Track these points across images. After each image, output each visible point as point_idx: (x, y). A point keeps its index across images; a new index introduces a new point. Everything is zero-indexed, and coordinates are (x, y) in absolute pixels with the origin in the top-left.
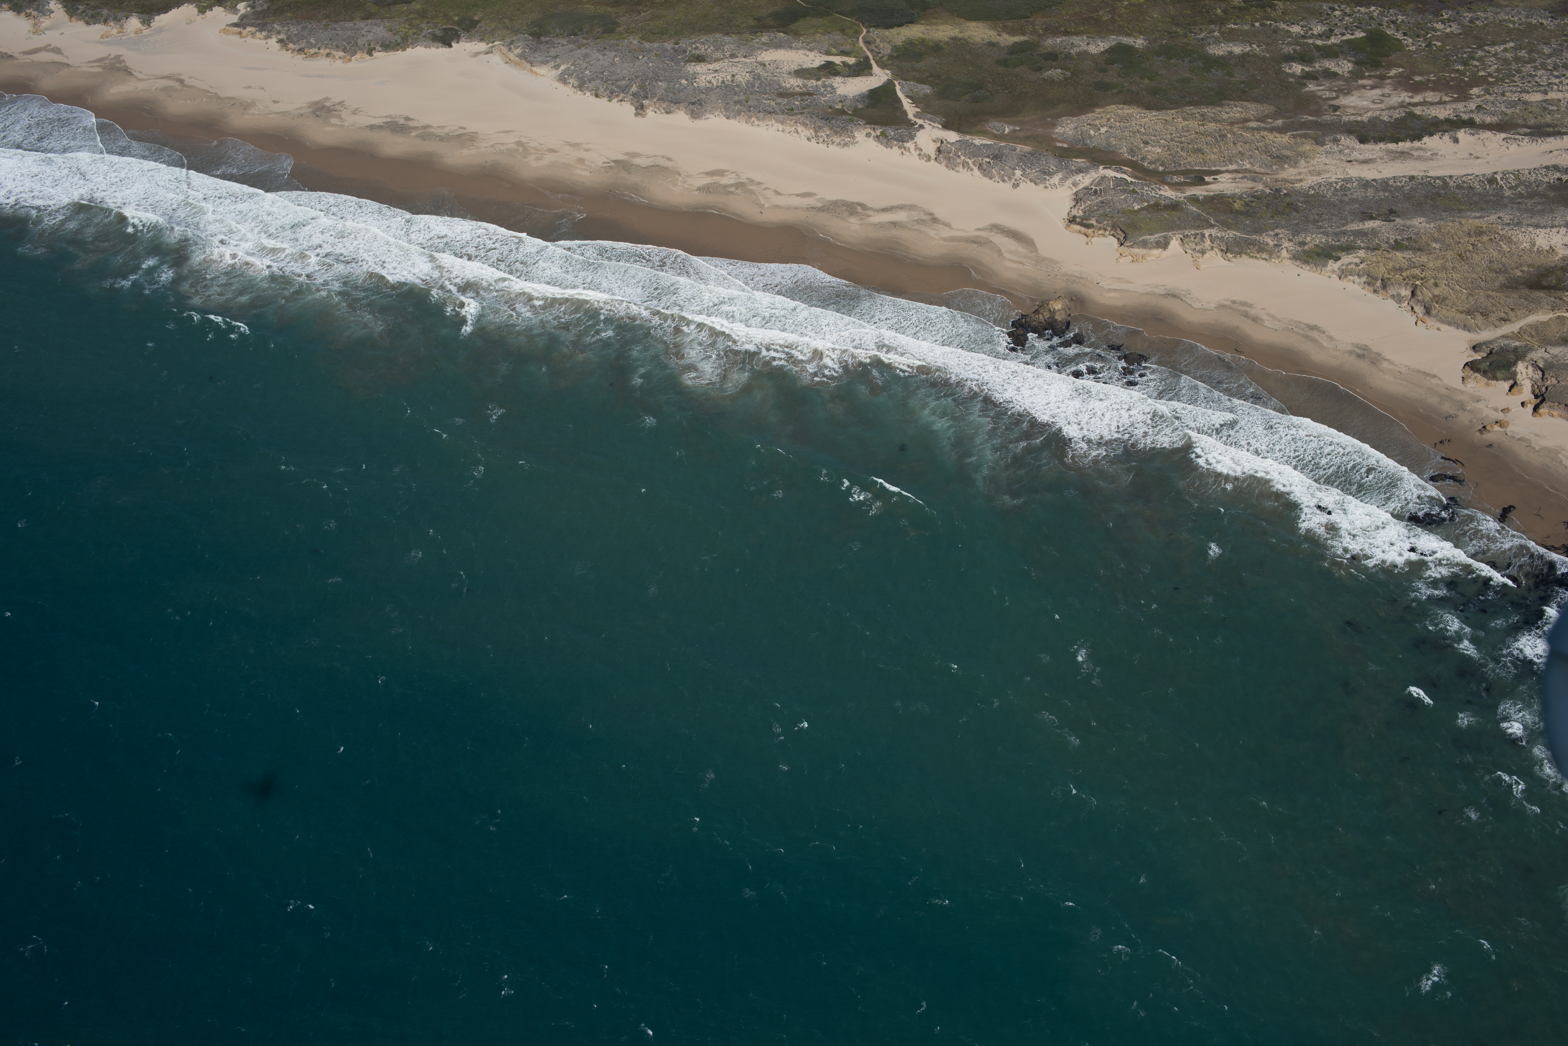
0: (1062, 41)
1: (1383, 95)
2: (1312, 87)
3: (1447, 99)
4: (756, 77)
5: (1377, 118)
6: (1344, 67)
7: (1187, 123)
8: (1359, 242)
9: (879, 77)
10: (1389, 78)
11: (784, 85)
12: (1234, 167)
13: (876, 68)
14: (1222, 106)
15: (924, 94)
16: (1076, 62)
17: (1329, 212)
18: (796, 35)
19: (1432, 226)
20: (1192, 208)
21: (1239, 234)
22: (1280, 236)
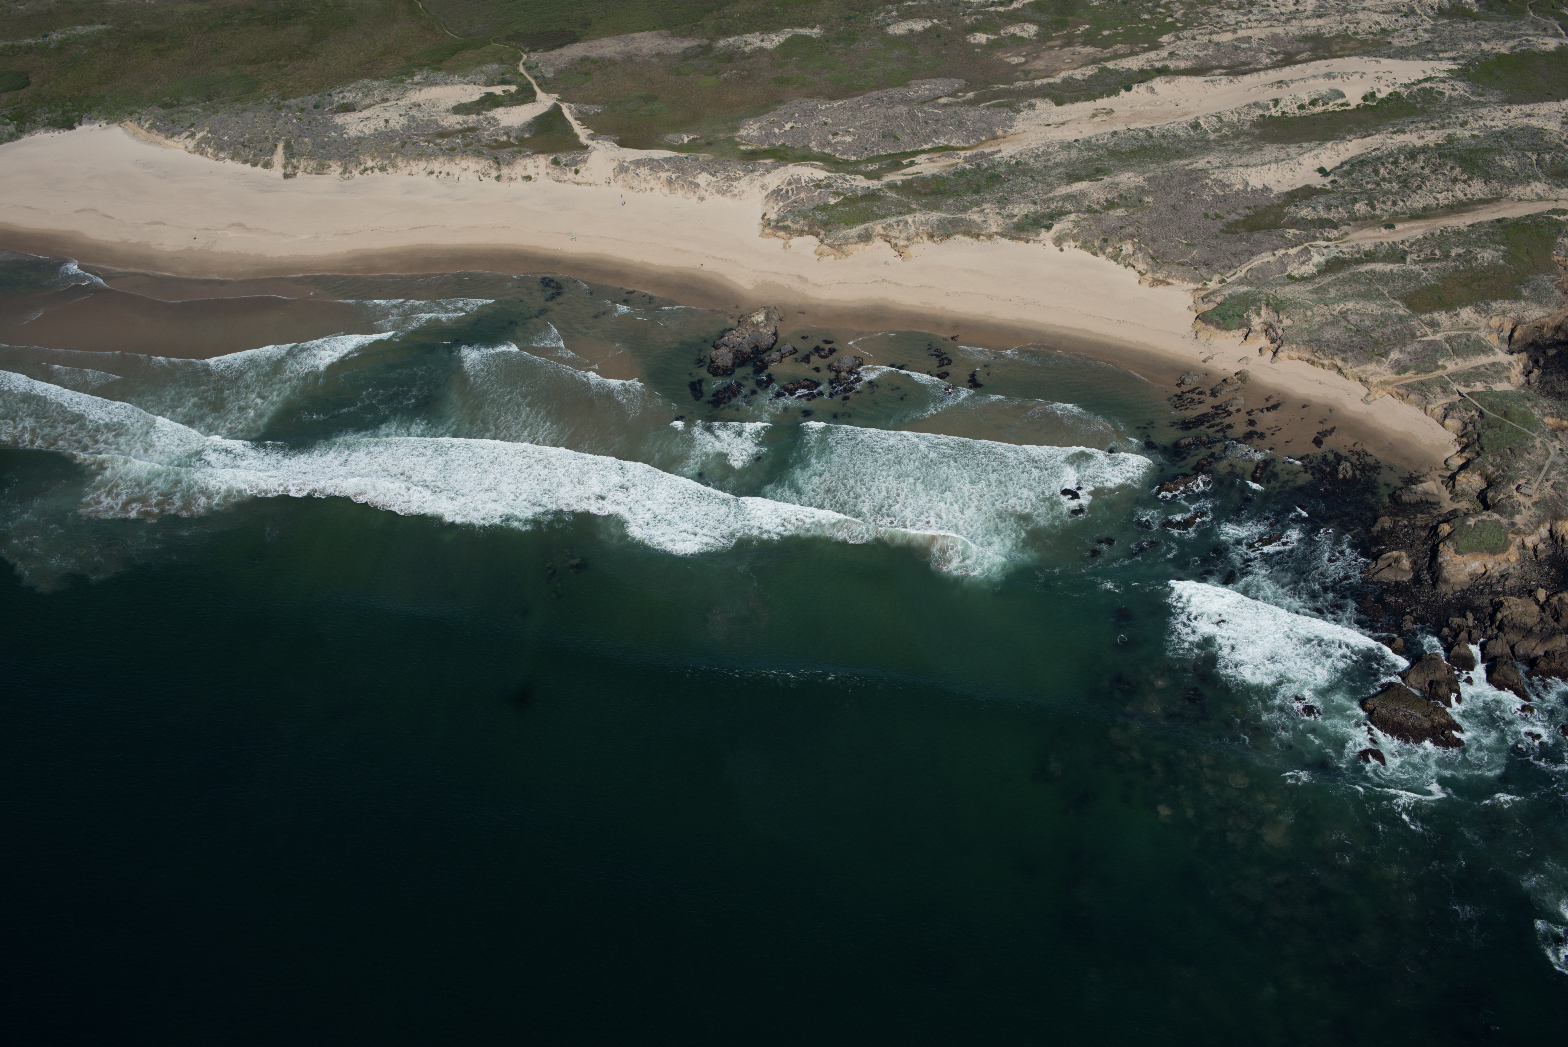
0: (734, 41)
1: (1073, 54)
2: (1000, 55)
3: (1138, 49)
4: (411, 119)
5: (1071, 78)
6: (1030, 30)
7: (875, 107)
8: (1069, 206)
9: (544, 102)
10: (1078, 36)
11: (442, 123)
12: (931, 146)
13: (540, 95)
14: (908, 86)
15: (594, 114)
16: (751, 61)
17: (1033, 179)
18: (451, 71)
19: (1141, 179)
20: (891, 194)
21: (943, 215)
22: (987, 211)
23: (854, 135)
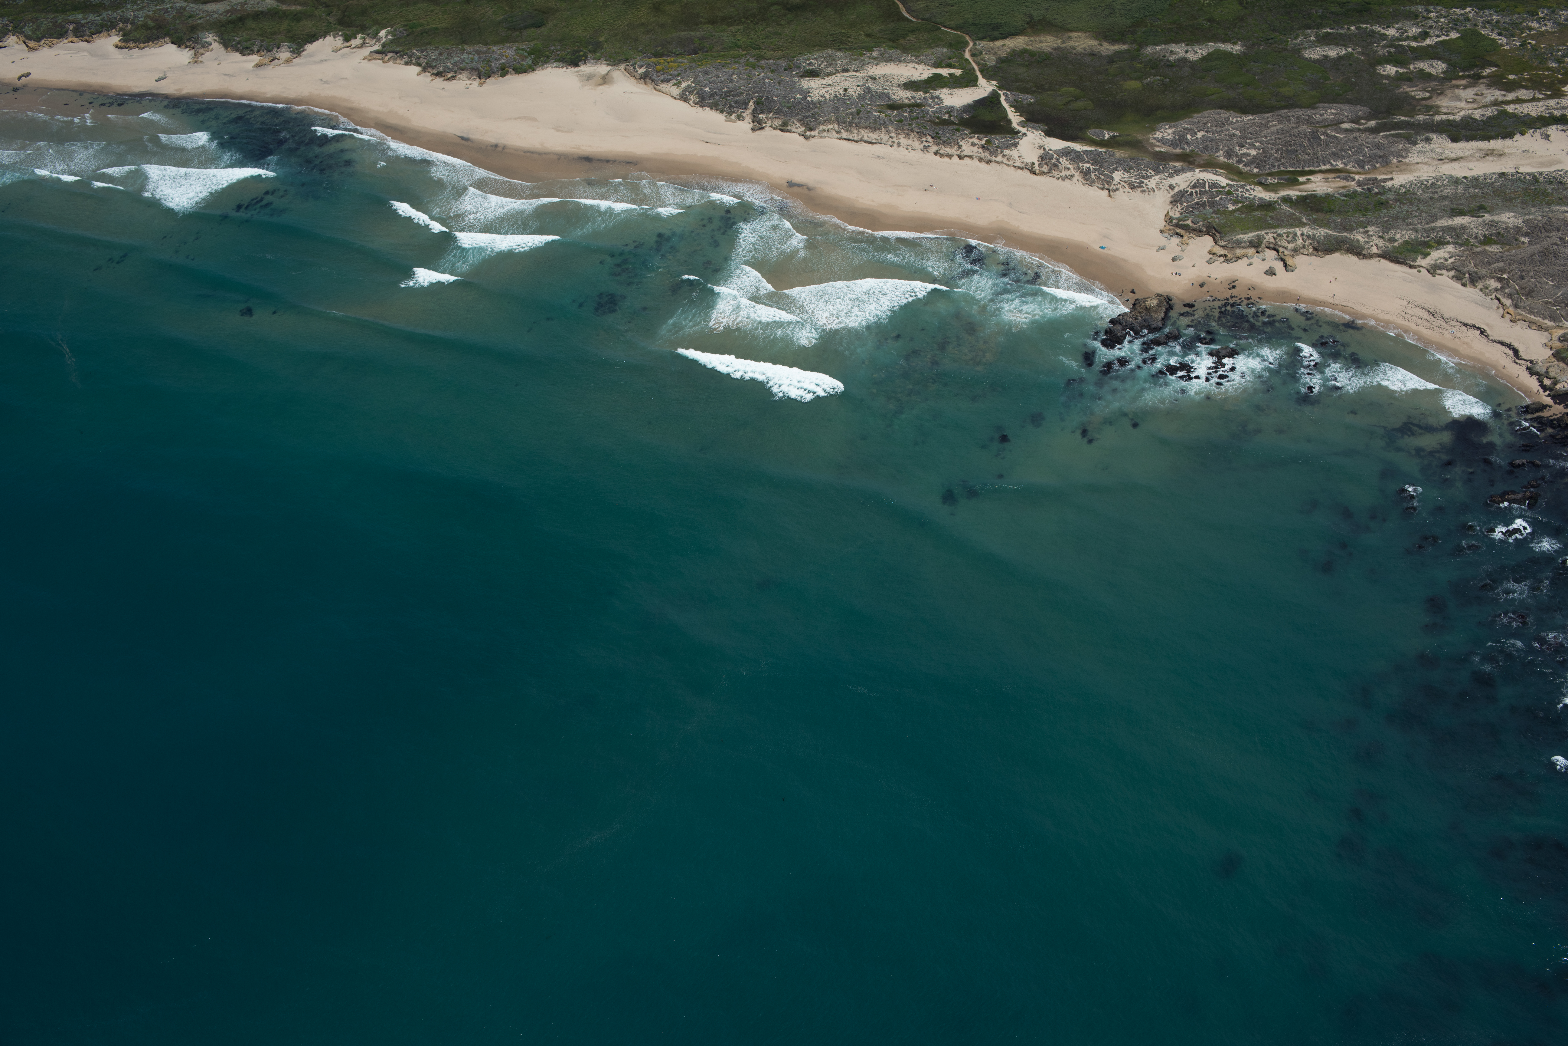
0: (1161, 50)
1: (1477, 94)
2: (1406, 88)
3: (1541, 96)
4: (867, 90)
5: (1470, 117)
6: (1438, 67)
7: (1282, 126)
8: (1448, 237)
9: (985, 87)
10: (1484, 77)
11: (893, 97)
12: (1328, 167)
13: (982, 81)
14: (1316, 109)
15: (1027, 104)
16: (1174, 69)
17: (1418, 209)
18: (905, 50)
19: (1521, 220)
20: (1285, 208)
21: (1330, 232)
22: (1370, 233)
23: (1259, 149)
